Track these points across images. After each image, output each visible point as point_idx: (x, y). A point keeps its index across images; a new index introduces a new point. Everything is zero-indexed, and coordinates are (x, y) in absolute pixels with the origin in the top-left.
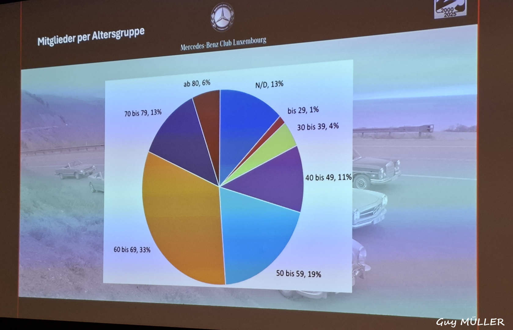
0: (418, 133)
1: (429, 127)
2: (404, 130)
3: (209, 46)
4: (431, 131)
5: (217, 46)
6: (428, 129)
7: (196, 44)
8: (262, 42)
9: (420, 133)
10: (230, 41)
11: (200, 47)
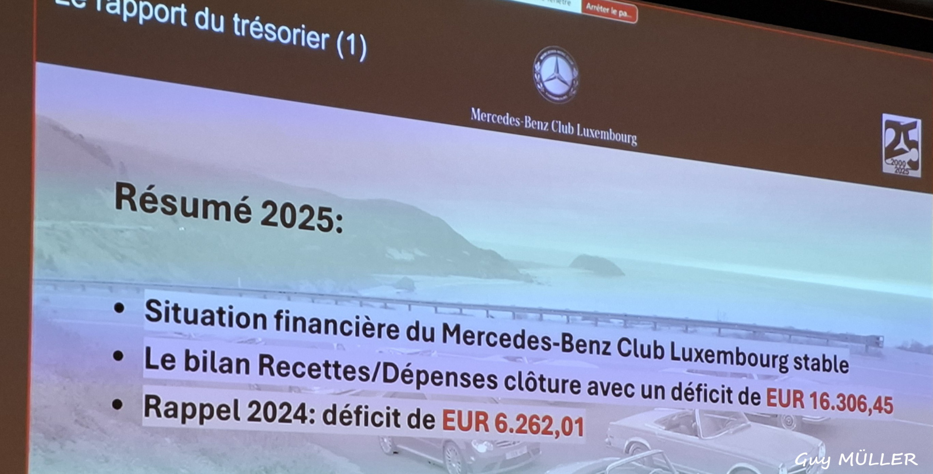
0: (864, 346)
1: (878, 338)
2: (847, 338)
3: (530, 126)
4: (880, 345)
5: (545, 129)
6: (876, 341)
7: (504, 115)
8: (629, 142)
9: (867, 346)
10: (571, 125)
11: (513, 123)
